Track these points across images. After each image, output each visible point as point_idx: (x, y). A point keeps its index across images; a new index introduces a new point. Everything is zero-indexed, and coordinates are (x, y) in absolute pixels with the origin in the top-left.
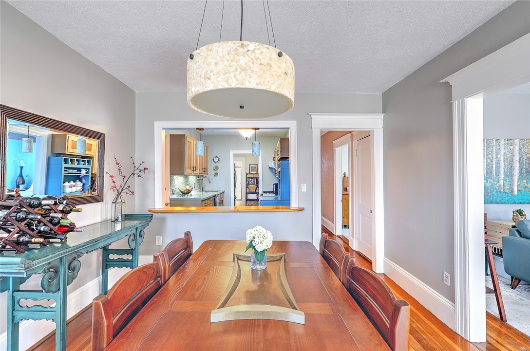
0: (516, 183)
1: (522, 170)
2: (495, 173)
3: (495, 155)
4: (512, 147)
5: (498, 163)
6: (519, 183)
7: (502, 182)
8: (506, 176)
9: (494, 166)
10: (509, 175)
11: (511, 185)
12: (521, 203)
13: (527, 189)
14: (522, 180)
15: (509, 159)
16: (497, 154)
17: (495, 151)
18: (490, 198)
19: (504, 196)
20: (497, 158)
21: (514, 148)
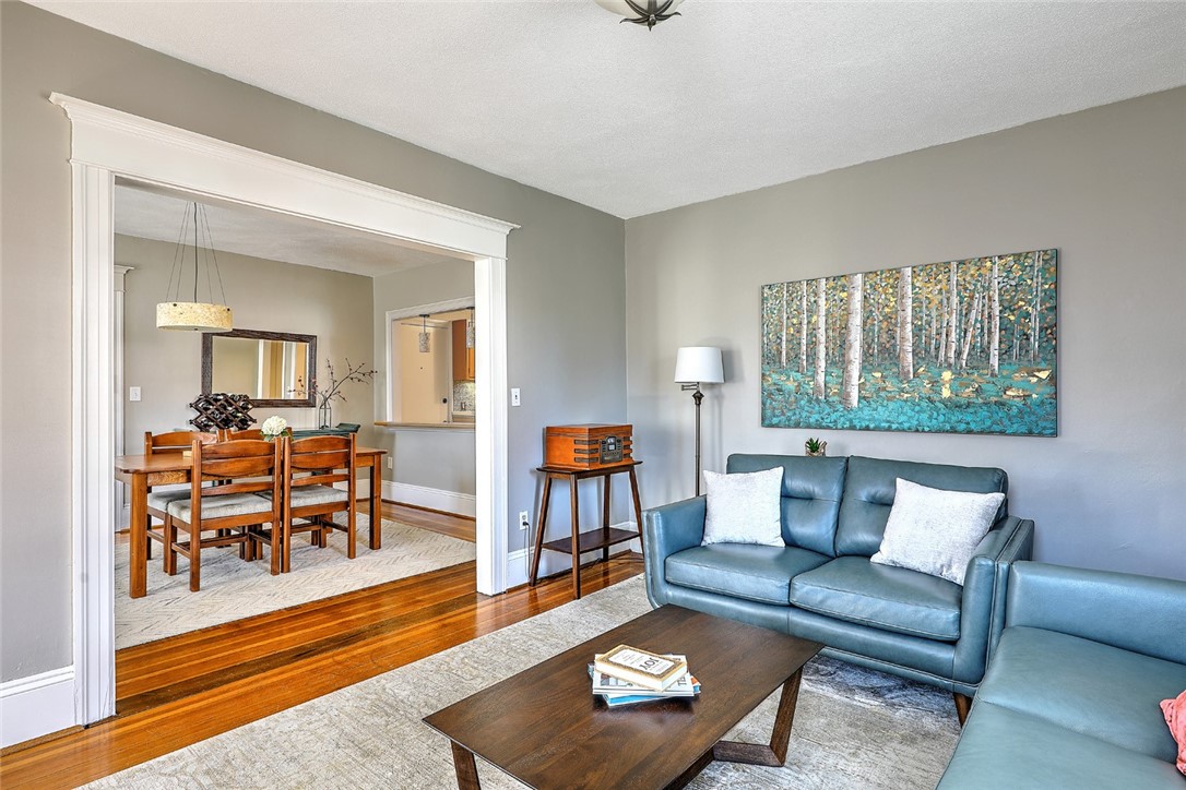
0: (855, 381)
1: (869, 347)
2: (804, 357)
3: (805, 316)
4: (845, 294)
5: (812, 333)
6: (862, 380)
7: (821, 378)
8: (831, 363)
9: (804, 342)
10: (839, 360)
11: (844, 383)
12: (867, 428)
13: (883, 394)
14: (870, 372)
15: (838, 322)
16: (811, 312)
17: (805, 307)
18: (795, 414)
19: (828, 409)
20: (809, 322)
21: (850, 295)
